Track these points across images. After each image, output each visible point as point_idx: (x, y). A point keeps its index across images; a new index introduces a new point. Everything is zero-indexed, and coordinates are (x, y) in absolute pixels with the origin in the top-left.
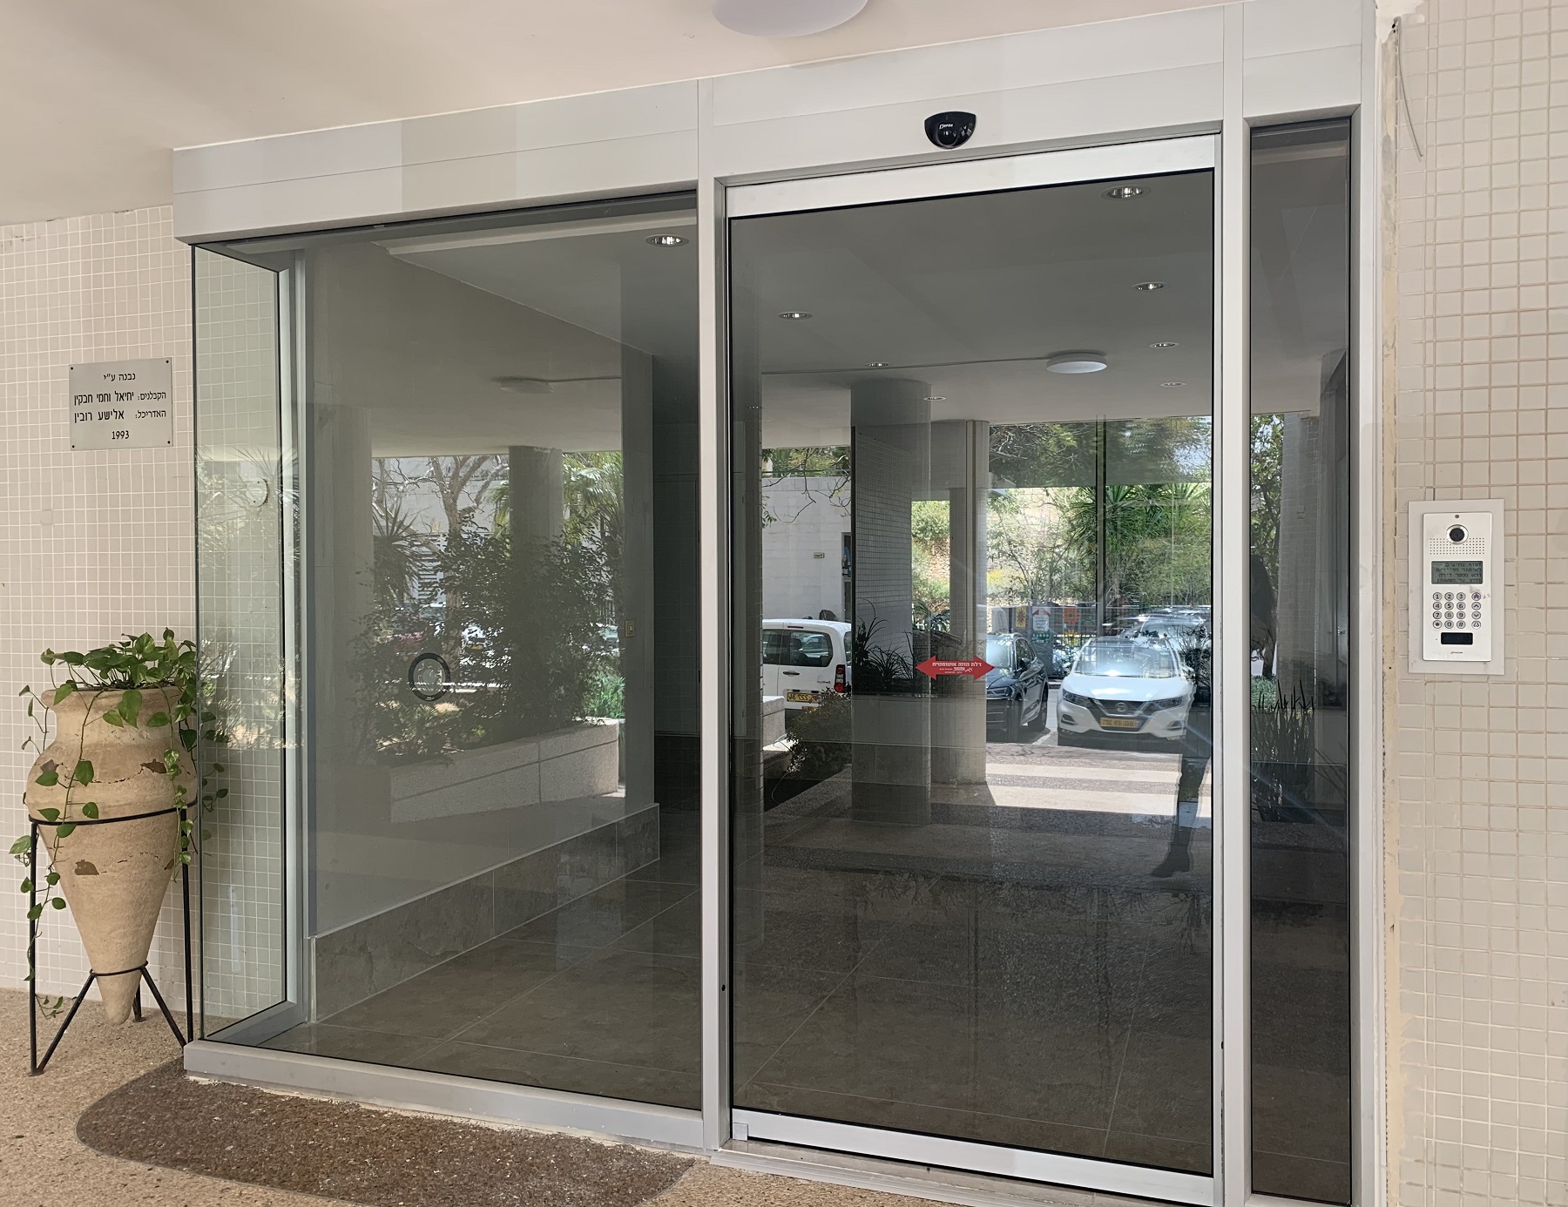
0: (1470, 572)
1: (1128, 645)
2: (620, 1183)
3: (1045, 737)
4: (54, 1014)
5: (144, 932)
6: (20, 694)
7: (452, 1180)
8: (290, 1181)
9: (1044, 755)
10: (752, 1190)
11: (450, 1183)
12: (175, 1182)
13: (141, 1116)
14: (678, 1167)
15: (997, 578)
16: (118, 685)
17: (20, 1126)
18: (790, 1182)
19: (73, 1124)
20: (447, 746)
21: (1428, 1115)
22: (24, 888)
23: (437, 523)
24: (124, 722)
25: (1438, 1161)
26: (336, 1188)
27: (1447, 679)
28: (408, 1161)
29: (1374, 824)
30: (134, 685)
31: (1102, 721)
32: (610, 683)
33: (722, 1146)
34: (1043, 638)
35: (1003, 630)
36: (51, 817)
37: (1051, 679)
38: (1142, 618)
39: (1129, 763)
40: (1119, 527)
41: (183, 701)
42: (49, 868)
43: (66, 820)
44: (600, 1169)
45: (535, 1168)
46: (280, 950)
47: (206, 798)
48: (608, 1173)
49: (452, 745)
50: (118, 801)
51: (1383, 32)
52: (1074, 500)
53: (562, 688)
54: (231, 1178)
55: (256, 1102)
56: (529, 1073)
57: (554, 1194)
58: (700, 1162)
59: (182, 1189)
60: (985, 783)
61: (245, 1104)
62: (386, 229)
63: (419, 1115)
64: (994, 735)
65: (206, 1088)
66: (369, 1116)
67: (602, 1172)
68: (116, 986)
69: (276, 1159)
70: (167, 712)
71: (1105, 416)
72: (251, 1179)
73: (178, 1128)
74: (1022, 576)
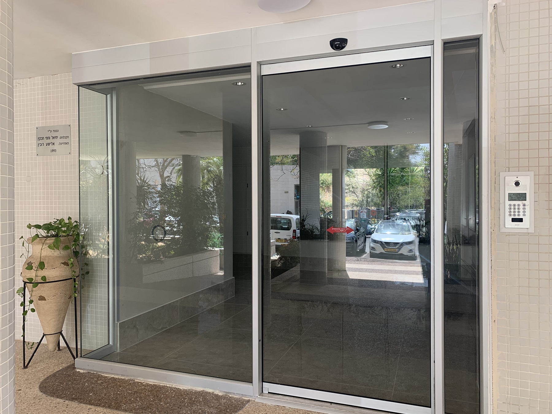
0: (522, 197)
1: (393, 223)
2: (225, 408)
3: (365, 255)
4: (31, 348)
5: (61, 320)
6: (20, 239)
7: (167, 406)
8: (112, 406)
9: (365, 261)
10: (270, 411)
11: (166, 407)
12: (73, 406)
13: (61, 383)
14: (244, 402)
15: (349, 199)
16: (53, 236)
17: (20, 386)
18: (283, 408)
19: (38, 386)
20: (162, 257)
21: (507, 387)
22: (21, 305)
23: (157, 181)
24: (55, 248)
25: (511, 403)
26: (127, 408)
27: (514, 234)
28: (152, 399)
29: (488, 285)
30: (58, 236)
31: (385, 249)
32: (217, 236)
33: (259, 395)
34: (364, 221)
35: (350, 218)
36: (30, 281)
37: (367, 235)
38: (398, 214)
39: (395, 264)
40: (391, 182)
41: (74, 241)
42: (30, 298)
43: (35, 282)
44: (218, 403)
45: (195, 402)
46: (107, 327)
47: (83, 274)
48: (220, 404)
49: (163, 257)
50: (53, 275)
51: (490, 9)
52: (374, 173)
53: (200, 237)
54: (91, 405)
55: (99, 379)
56: (192, 370)
57: (202, 411)
58: (252, 400)
59: (75, 408)
60: (345, 271)
61: (96, 379)
62: (144, 80)
63: (155, 383)
64: (348, 254)
65: (83, 374)
66: (138, 384)
67: (218, 404)
68: (52, 339)
69: (107, 398)
70: (69, 245)
71: (387, 144)
72: (98, 405)
73: (73, 387)
74: (357, 199)
